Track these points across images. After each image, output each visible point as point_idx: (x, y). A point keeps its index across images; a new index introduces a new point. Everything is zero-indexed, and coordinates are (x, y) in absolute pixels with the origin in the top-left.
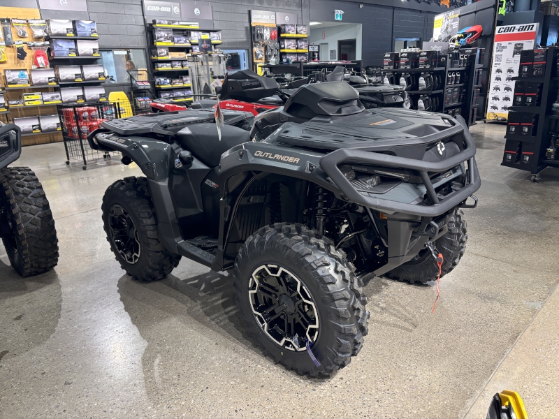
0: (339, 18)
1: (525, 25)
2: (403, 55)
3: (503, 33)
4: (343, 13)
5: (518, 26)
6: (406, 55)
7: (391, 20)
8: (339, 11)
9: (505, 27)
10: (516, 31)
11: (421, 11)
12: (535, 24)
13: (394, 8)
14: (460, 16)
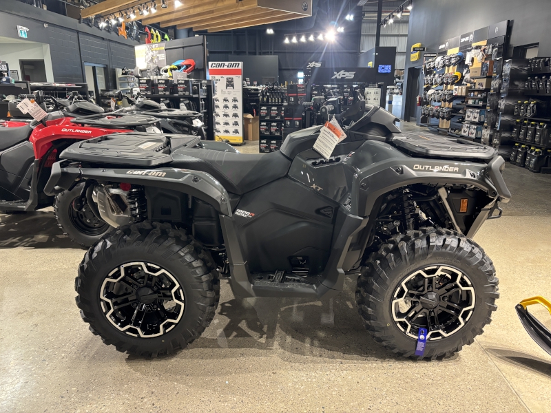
0: (24, 36)
1: (232, 63)
2: (160, 81)
3: (215, 68)
4: (28, 30)
5: (227, 63)
6: (163, 82)
7: (77, 44)
8: (25, 28)
9: (216, 63)
10: (225, 68)
11: (103, 39)
12: (240, 63)
13: (78, 32)
14: (166, 49)
